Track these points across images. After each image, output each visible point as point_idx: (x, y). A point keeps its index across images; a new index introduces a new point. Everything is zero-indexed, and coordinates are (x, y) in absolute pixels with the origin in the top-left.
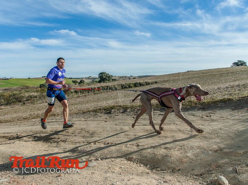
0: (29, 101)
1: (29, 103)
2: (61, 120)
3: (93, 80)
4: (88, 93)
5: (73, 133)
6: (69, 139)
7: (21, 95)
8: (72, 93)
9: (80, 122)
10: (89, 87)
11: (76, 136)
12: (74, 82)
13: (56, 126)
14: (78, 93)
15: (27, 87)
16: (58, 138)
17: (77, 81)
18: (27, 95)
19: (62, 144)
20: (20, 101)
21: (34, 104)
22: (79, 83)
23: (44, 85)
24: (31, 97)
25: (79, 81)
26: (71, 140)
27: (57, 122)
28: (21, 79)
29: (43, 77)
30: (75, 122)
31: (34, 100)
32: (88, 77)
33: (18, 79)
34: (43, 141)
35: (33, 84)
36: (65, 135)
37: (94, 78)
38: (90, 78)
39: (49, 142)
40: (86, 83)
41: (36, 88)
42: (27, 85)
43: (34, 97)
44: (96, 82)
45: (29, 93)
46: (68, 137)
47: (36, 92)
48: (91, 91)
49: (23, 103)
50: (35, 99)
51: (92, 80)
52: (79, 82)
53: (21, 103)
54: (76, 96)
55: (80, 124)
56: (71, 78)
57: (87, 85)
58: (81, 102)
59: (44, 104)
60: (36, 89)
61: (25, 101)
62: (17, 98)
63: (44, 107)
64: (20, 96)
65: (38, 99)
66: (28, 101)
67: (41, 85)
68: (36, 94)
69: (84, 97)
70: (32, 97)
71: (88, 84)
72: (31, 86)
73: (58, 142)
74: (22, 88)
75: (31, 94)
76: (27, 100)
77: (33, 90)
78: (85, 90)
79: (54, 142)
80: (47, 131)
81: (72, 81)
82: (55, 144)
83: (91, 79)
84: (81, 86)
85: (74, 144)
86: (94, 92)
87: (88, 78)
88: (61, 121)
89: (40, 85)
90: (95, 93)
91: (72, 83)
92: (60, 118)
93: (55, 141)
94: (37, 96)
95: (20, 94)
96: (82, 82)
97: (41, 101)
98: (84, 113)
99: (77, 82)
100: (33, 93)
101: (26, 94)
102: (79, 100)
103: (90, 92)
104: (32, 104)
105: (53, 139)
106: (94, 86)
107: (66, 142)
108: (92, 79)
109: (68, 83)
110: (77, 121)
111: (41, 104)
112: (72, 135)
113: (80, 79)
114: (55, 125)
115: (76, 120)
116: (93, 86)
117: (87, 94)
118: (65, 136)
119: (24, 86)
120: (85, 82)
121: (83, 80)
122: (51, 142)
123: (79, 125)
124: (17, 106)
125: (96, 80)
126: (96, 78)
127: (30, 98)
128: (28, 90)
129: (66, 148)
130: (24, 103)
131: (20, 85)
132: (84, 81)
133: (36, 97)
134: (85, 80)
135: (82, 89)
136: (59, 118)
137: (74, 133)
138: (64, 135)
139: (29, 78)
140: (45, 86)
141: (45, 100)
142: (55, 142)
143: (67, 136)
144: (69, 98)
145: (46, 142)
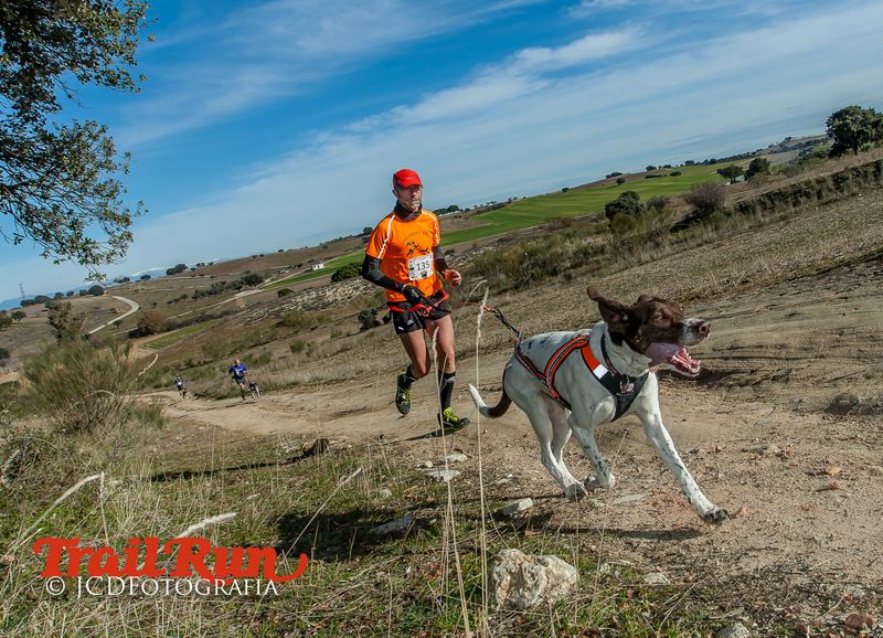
0: (584, 268)
1: (583, 274)
2: (738, 310)
3: (807, 152)
4: (794, 206)
5: (805, 349)
6: (797, 370)
7: (553, 250)
8: (729, 215)
9: (823, 306)
10: (793, 181)
11: (822, 357)
12: (726, 173)
13: (727, 332)
14: (754, 212)
15: (566, 223)
16: (752, 372)
17: (737, 168)
18: (571, 247)
19: (777, 387)
20: (554, 273)
21: (601, 276)
22: (749, 175)
23: (619, 204)
24: (586, 254)
25: (745, 165)
26: (808, 372)
27: (723, 316)
28: (542, 196)
29: (608, 177)
30: (798, 309)
31: (598, 261)
32: (781, 145)
33: (533, 201)
34: (698, 384)
35: (579, 208)
36: (776, 358)
37: (808, 143)
38: (789, 145)
39: (721, 385)
40: (774, 168)
41: (595, 220)
42: (564, 214)
43: (595, 253)
44: (819, 155)
45: (577, 241)
46: (792, 365)
47: (598, 233)
48: (808, 195)
49: (565, 276)
50: (600, 257)
51: (798, 151)
52: (746, 168)
53: (560, 277)
54: (747, 226)
55: (824, 315)
56: (713, 162)
57: (781, 175)
58: (773, 245)
59: (632, 270)
60: (594, 224)
61: (568, 269)
62: (544, 263)
63: (637, 281)
64: (552, 255)
65: (608, 256)
66: (579, 269)
67: (611, 205)
68: (599, 240)
69: (782, 223)
70: (590, 251)
71: (787, 172)
72: (577, 215)
73: (759, 383)
74: (551, 229)
75: (584, 243)
76: (573, 267)
77: (585, 229)
78: (781, 195)
79: (741, 386)
80: (699, 351)
81: (719, 171)
82: (748, 392)
83: (793, 148)
84: (758, 185)
85: (827, 385)
86: (819, 198)
87: (783, 147)
88: (739, 314)
89: (607, 207)
90: (825, 200)
91: (722, 178)
92: (729, 303)
93: (743, 381)
94: (603, 247)
95: (550, 247)
96: (757, 167)
97: (622, 263)
98: (824, 273)
99: (738, 171)
100: (590, 240)
101: (568, 243)
102: (760, 237)
103: (802, 200)
104: (594, 276)
105: (733, 376)
106: (813, 172)
107: (788, 380)
108: (800, 146)
109: (704, 181)
110: (806, 304)
111: (625, 273)
112: (804, 354)
113: (747, 156)
114: (721, 328)
115: (800, 300)
116: (809, 175)
117: (793, 209)
118: (777, 362)
119: (553, 219)
120: (772, 165)
121: (762, 157)
122: (730, 386)
123: (823, 317)
124: (550, 289)
125: (818, 148)
126: (816, 142)
127: (584, 255)
128: (569, 230)
129: (801, 401)
130: (569, 277)
131: (539, 218)
132: (766, 164)
133: (602, 250)
134: (769, 158)
135: (768, 195)
136: (724, 302)
137: (812, 348)
138: (770, 358)
139: (565, 190)
140: (623, 207)
141: (633, 255)
142: (747, 384)
143: (787, 359)
144: (721, 238)
145: (710, 387)
